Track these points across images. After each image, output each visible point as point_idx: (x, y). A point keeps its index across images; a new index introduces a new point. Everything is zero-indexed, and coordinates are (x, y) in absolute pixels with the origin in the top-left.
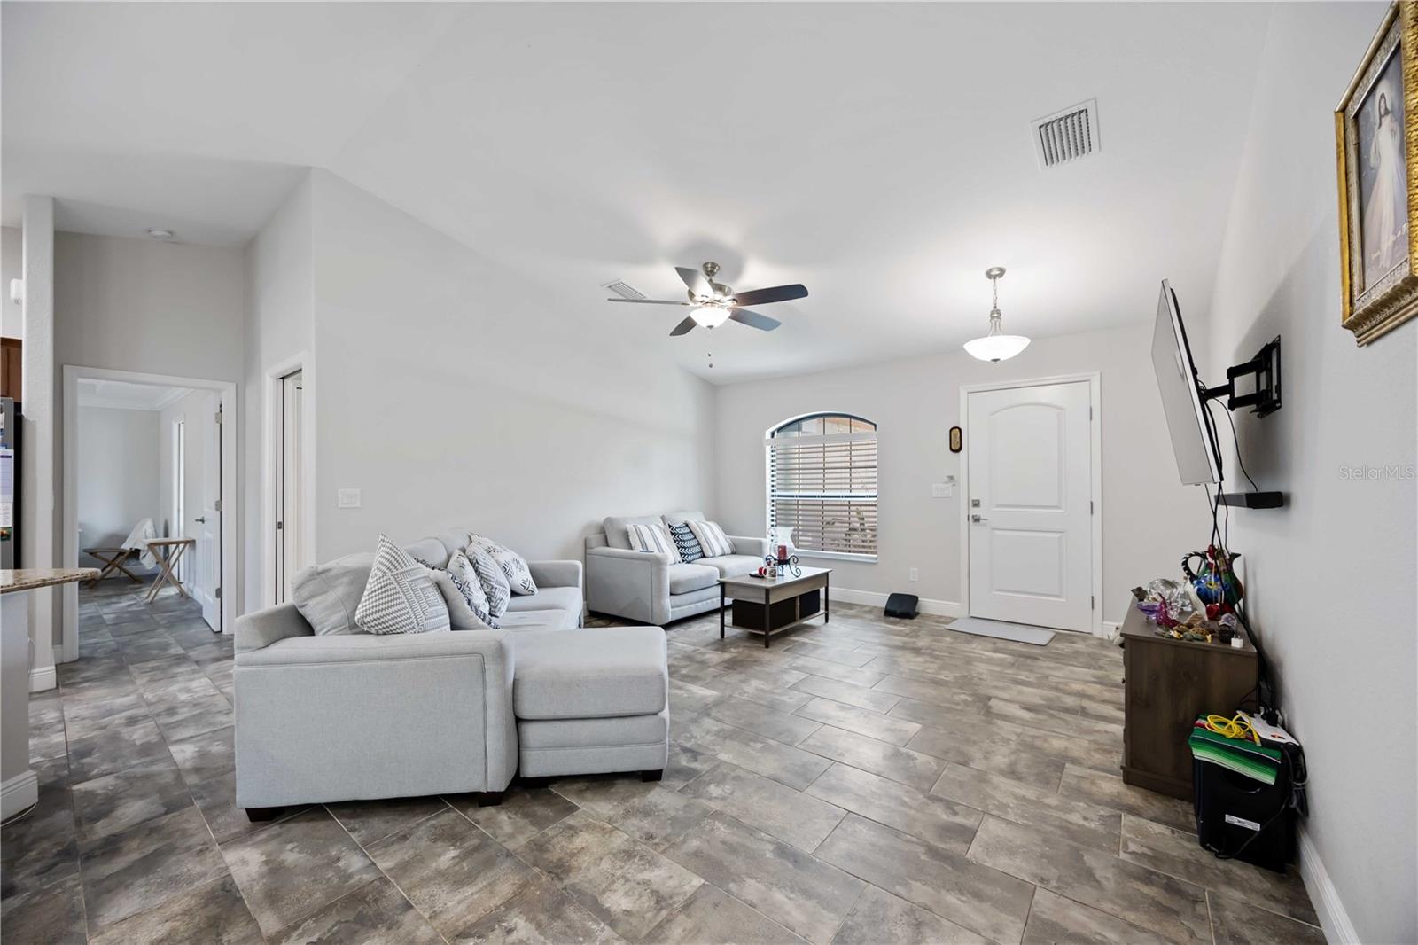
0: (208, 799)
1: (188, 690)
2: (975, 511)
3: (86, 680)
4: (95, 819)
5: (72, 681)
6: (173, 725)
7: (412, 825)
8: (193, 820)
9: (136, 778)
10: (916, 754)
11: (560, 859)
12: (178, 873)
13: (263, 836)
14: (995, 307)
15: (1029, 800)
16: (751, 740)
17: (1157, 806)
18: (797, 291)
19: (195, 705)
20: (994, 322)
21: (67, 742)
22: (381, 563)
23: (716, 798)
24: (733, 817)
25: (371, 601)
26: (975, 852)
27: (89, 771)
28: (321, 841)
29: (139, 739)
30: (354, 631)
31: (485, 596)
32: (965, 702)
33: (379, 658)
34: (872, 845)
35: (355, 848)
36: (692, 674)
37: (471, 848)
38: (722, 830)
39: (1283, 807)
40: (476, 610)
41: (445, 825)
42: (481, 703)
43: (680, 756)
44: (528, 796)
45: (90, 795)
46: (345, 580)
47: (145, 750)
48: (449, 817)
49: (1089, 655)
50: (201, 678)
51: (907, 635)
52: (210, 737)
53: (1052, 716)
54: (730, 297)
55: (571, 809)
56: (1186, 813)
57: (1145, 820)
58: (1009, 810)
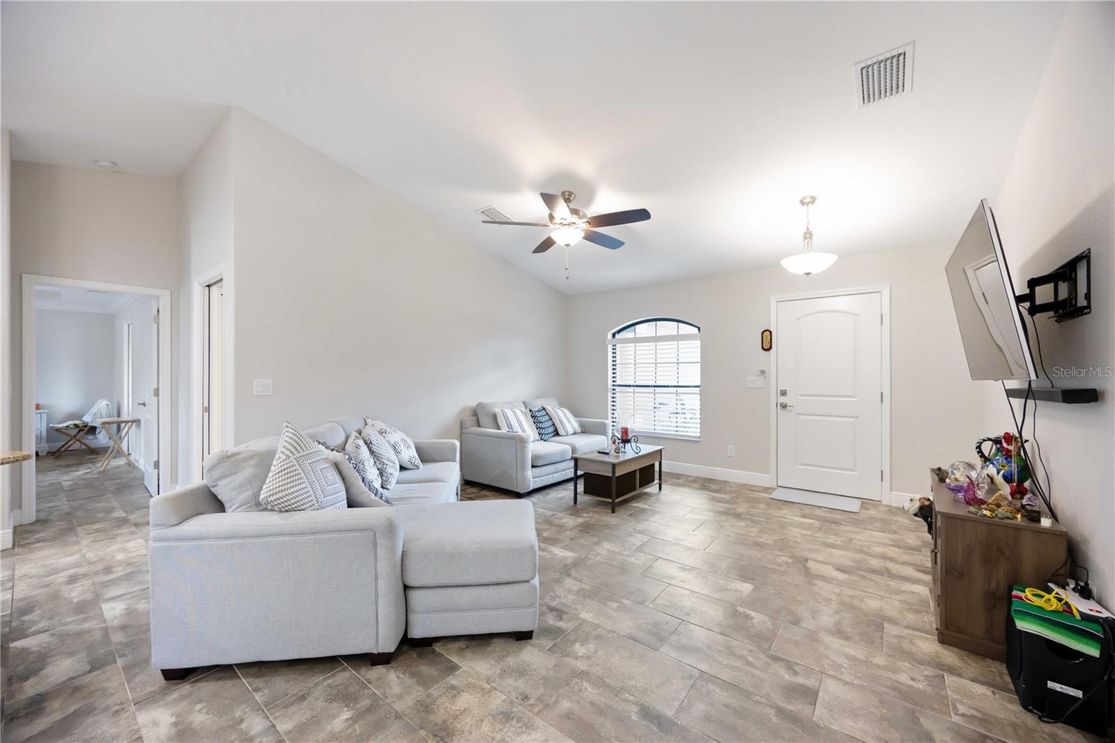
0: (130, 657)
1: (124, 550)
2: (782, 399)
3: (39, 541)
4: (25, 678)
5: (27, 541)
6: (106, 584)
7: (311, 684)
8: (113, 679)
9: (68, 635)
10: (752, 613)
11: (444, 722)
12: (92, 735)
13: (175, 695)
14: (808, 229)
15: (859, 660)
16: (608, 600)
17: (973, 666)
18: (642, 215)
19: (129, 564)
20: (806, 242)
21: (12, 600)
22: (284, 447)
23: (582, 657)
24: (598, 677)
25: (274, 482)
26: (820, 713)
27: (27, 629)
28: (227, 701)
29: (76, 597)
30: (259, 508)
31: (378, 472)
32: (787, 563)
33: (282, 534)
34: (727, 706)
35: (258, 709)
36: (553, 537)
37: (363, 709)
38: (590, 691)
39: (1106, 678)
40: (370, 486)
41: (340, 684)
42: (373, 573)
43: (547, 615)
44: (415, 655)
45: (25, 651)
46: (253, 462)
47: (81, 608)
48: (344, 676)
49: (882, 520)
50: (136, 539)
51: (728, 502)
52: (139, 596)
53: (863, 577)
54: (585, 220)
55: (453, 668)
56: (1001, 674)
57: (965, 681)
58: (843, 670)
